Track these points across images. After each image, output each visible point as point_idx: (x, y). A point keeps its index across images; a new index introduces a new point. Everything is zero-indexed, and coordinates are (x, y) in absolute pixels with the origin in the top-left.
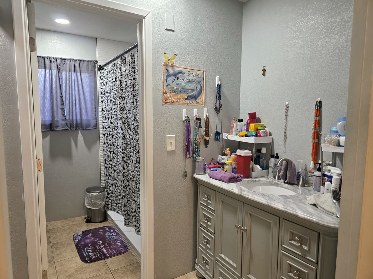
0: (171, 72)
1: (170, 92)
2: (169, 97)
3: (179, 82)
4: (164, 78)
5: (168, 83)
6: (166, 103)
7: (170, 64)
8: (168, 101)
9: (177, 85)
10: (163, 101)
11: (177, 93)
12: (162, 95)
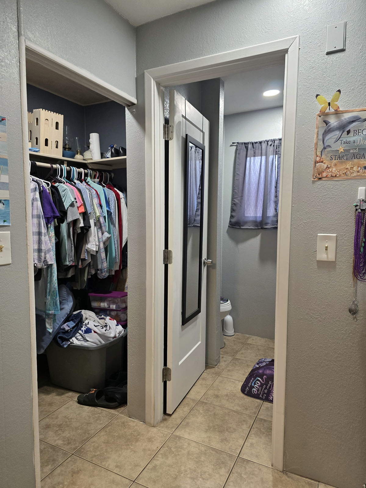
0: (334, 123)
1: (329, 158)
2: (328, 168)
3: (352, 138)
4: (317, 136)
5: (326, 144)
6: (320, 179)
7: (332, 110)
8: (324, 174)
9: (346, 144)
10: (313, 175)
11: (345, 158)
12: (313, 166)
